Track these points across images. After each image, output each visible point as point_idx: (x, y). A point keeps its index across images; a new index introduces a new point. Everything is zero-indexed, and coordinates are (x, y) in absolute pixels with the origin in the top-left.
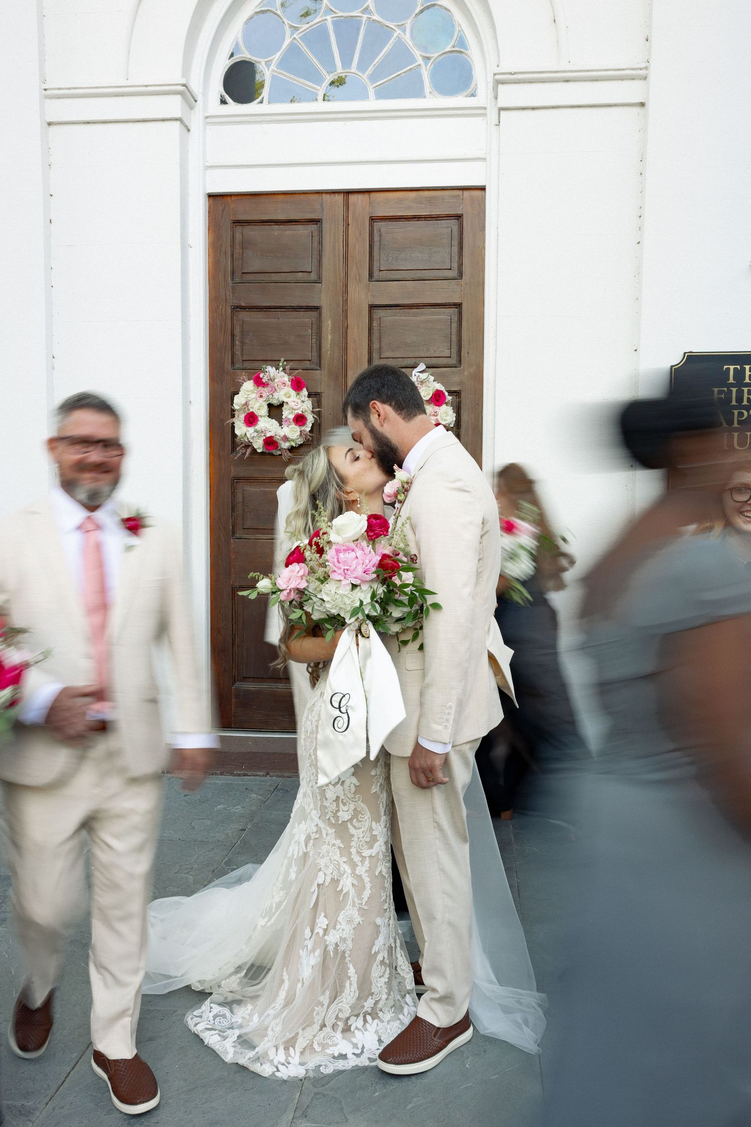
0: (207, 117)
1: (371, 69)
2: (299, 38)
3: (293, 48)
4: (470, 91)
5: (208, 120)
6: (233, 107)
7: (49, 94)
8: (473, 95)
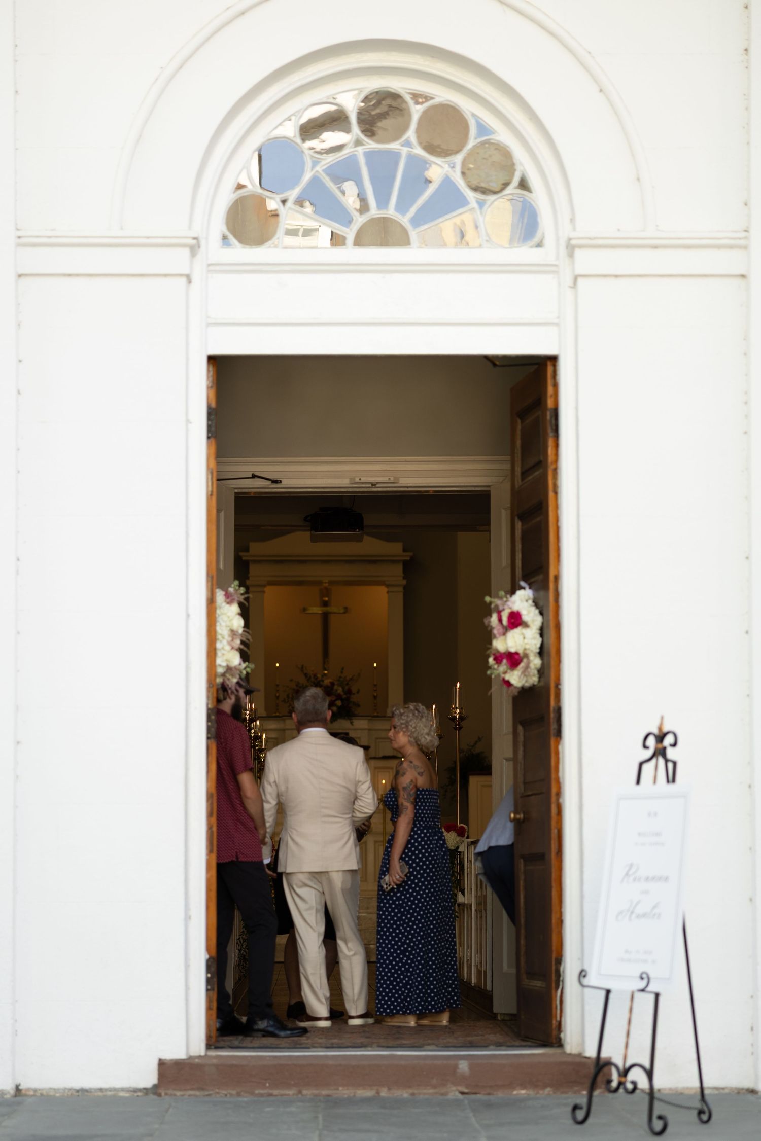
0: (209, 265)
1: (413, 210)
2: (324, 171)
3: (315, 180)
4: (536, 240)
5: (211, 268)
6: (240, 253)
7: (22, 242)
8: (539, 245)
